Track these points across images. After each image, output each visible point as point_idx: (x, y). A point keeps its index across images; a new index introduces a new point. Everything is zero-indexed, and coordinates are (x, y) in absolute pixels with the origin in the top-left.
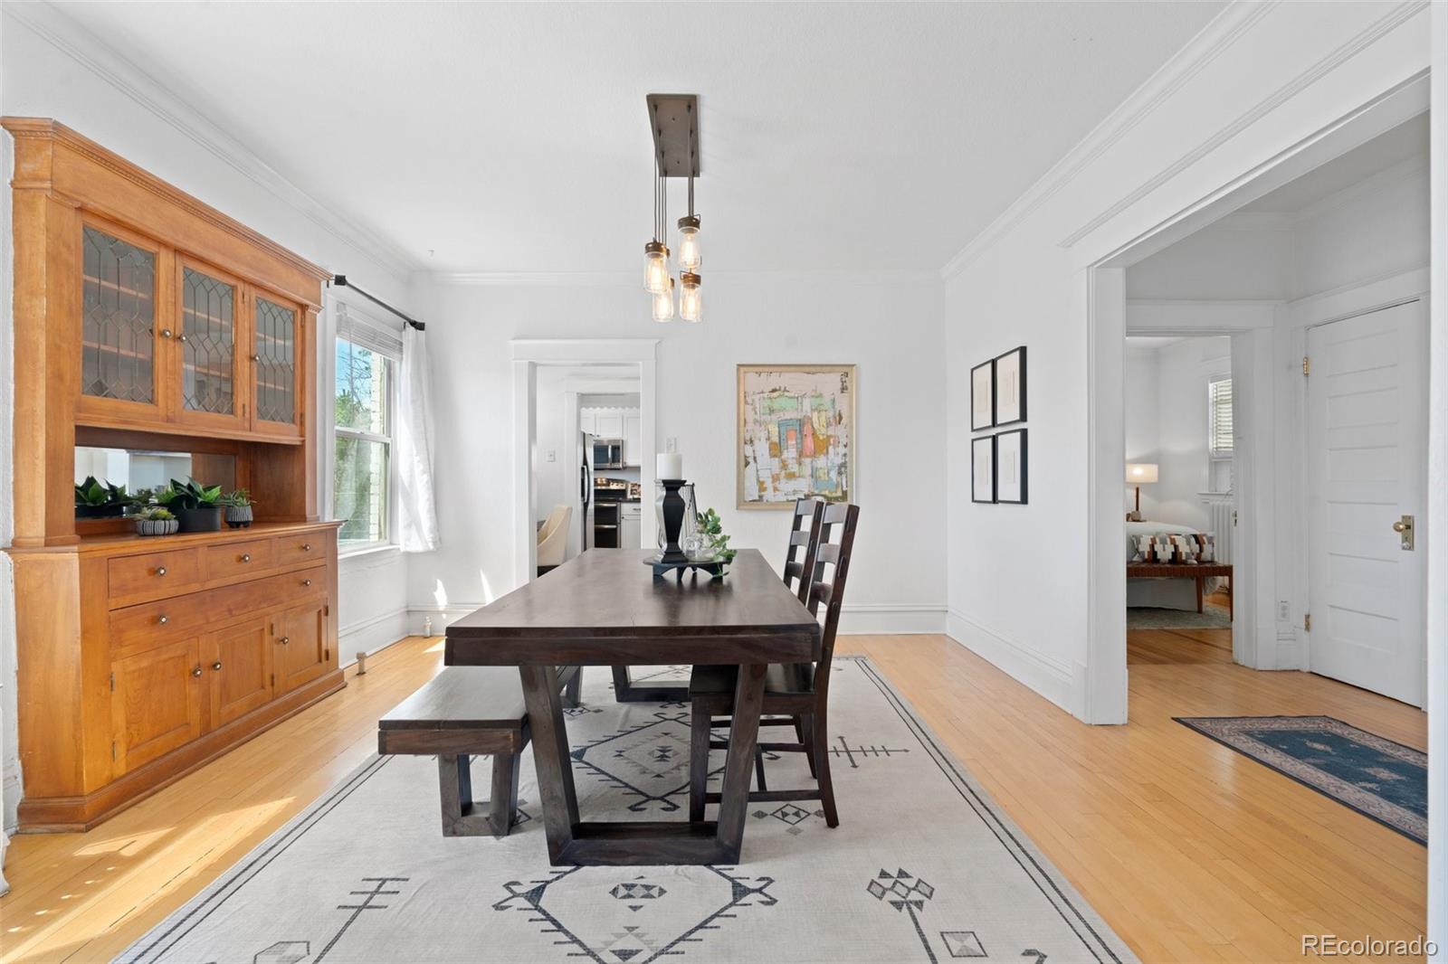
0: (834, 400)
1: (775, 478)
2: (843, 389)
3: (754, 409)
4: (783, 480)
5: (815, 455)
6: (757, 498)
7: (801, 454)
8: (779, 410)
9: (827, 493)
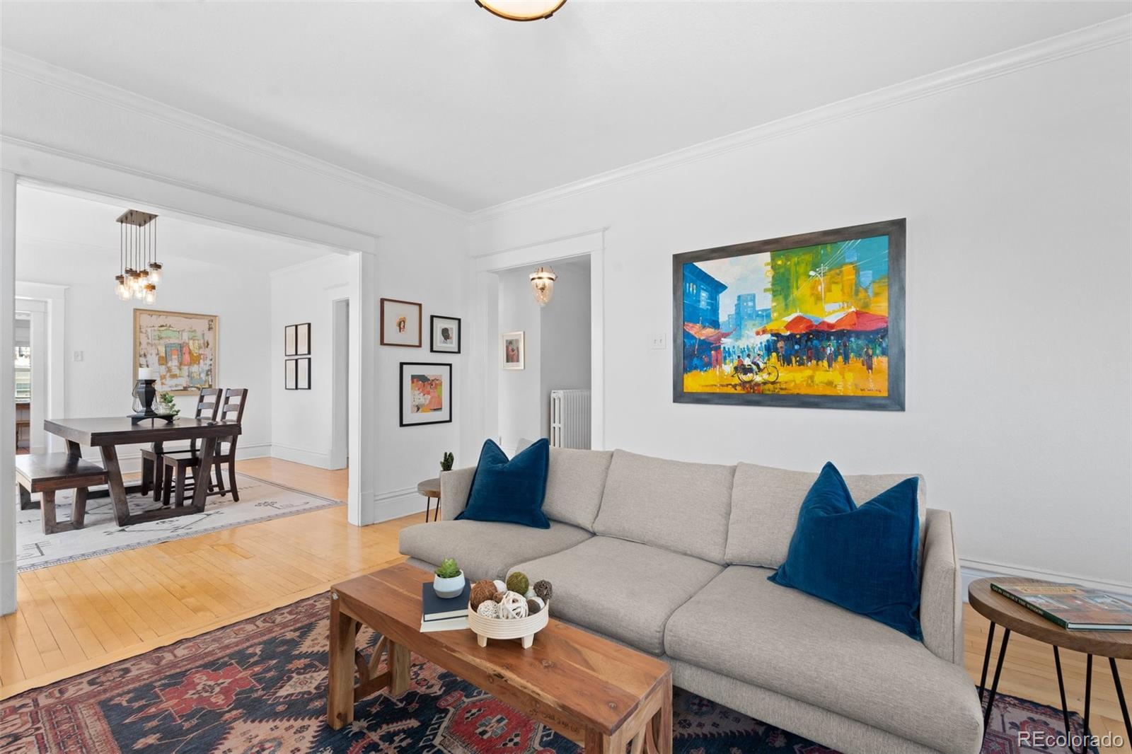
0: (203, 334)
1: (163, 377)
2: (210, 329)
3: (147, 336)
4: (168, 379)
5: (190, 364)
7: (181, 364)
8: (166, 338)
9: (198, 386)
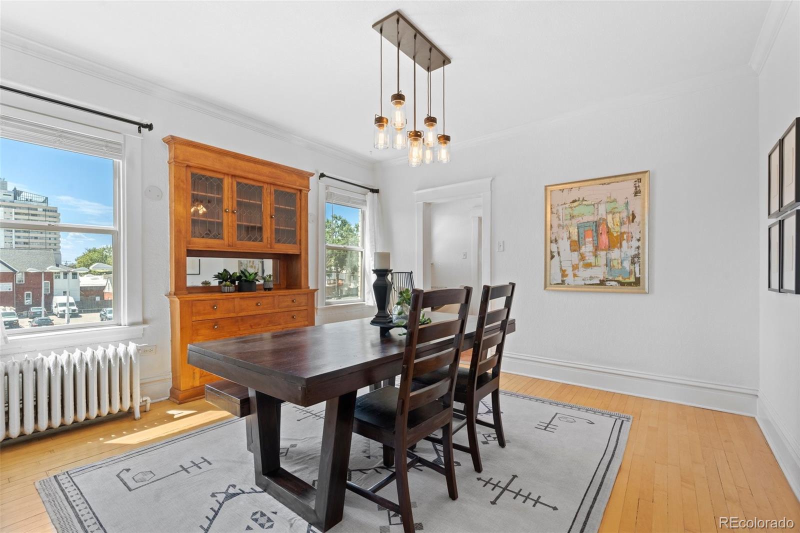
0: (627, 203)
1: (575, 267)
2: (637, 193)
3: (558, 217)
4: (581, 269)
5: (610, 248)
6: (560, 282)
7: (597, 248)
8: (579, 216)
9: (620, 279)
